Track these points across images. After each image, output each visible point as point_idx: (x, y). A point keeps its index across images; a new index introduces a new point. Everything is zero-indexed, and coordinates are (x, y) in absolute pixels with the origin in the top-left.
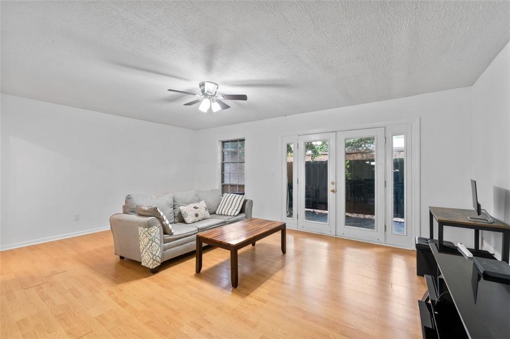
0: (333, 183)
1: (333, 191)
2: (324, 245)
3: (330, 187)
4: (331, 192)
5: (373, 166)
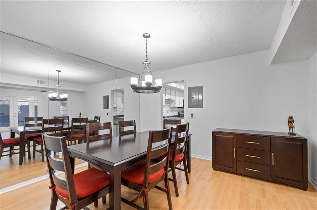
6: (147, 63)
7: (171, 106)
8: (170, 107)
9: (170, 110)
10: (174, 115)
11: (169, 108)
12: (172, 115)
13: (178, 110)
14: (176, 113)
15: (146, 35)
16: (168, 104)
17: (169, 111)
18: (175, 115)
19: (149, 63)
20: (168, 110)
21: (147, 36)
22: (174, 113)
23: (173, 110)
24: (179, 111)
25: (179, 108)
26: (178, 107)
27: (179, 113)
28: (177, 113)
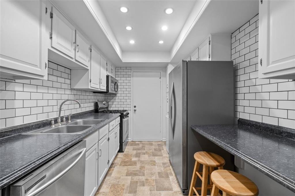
7: (76, 87)
8: (72, 89)
9: (71, 97)
10: (84, 110)
11: (68, 92)
12: (79, 111)
13: (94, 98)
14: (89, 105)
16: (68, 81)
17: (68, 100)
18: (88, 109)
20: (66, 97)
22: (86, 105)
23: (82, 97)
24: (96, 101)
25: (96, 94)
26: (94, 92)
27: (96, 105)
28: (93, 104)
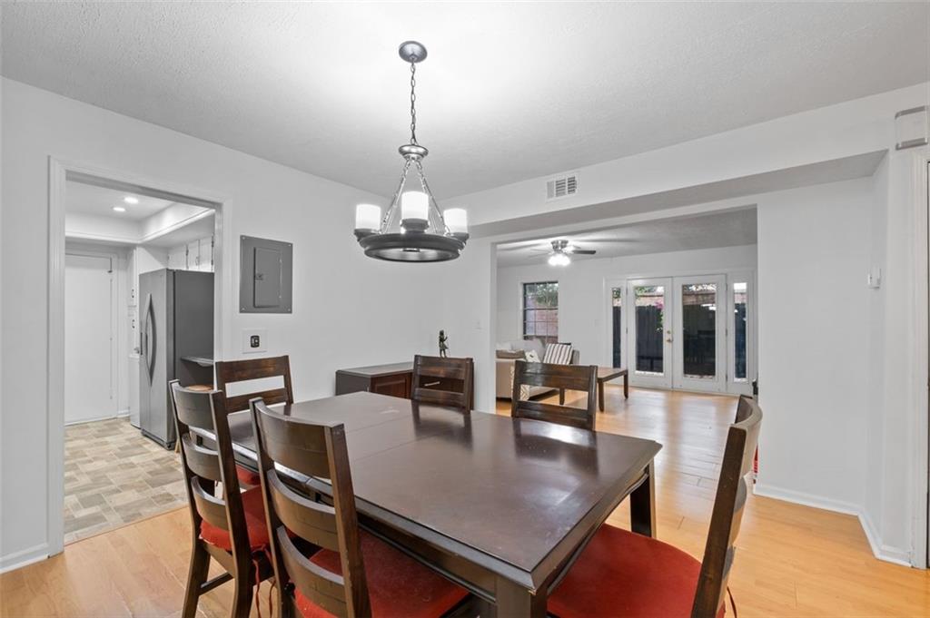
0: (669, 332)
1: (669, 341)
2: (660, 395)
3: (666, 337)
4: (667, 343)
5: (713, 312)
6: (414, 150)
15: (410, 49)
19: (421, 150)
21: (413, 55)
